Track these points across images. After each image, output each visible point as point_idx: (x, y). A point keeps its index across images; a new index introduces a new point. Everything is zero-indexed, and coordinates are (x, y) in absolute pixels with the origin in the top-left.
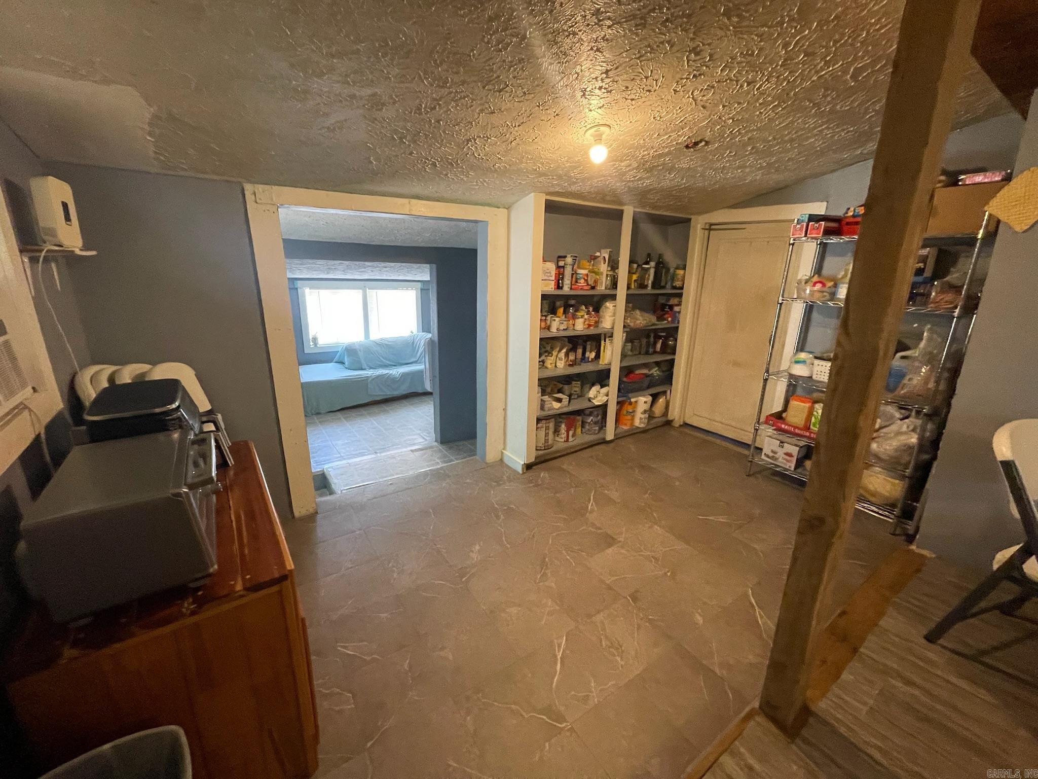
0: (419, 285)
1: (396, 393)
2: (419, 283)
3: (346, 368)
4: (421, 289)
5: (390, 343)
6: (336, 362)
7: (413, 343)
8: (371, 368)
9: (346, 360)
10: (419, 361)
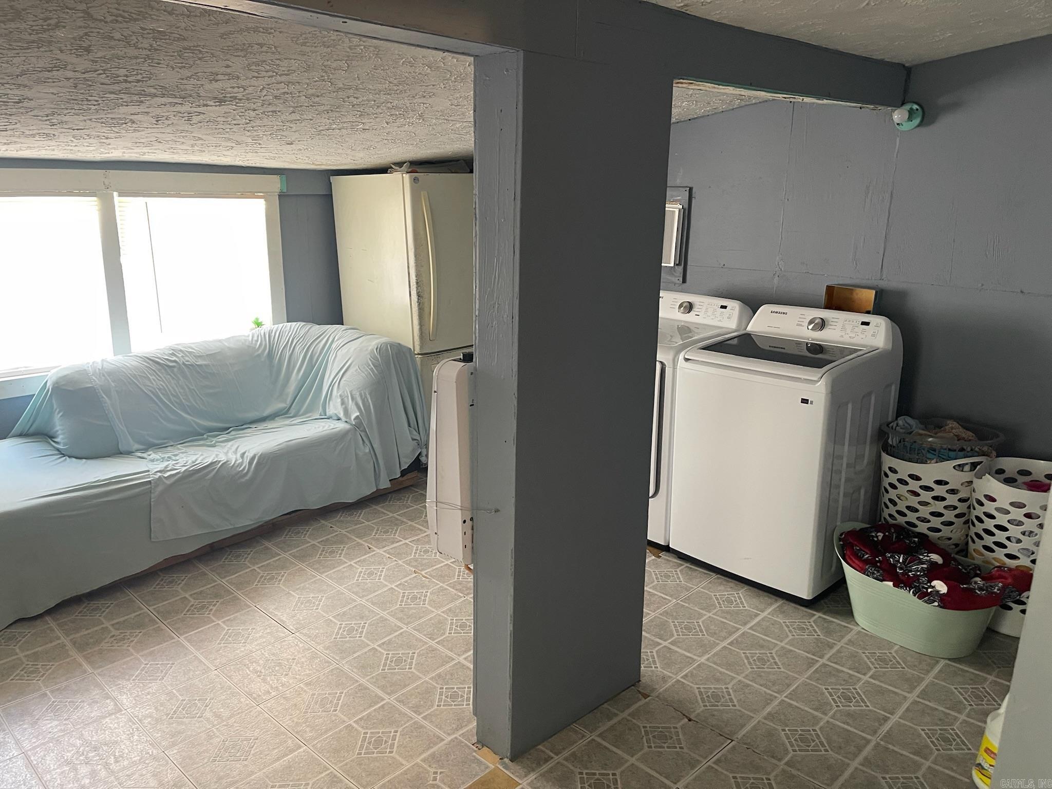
0: (275, 184)
1: (247, 521)
2: (276, 178)
3: (62, 454)
4: (281, 196)
5: (200, 362)
6: (21, 435)
7: (270, 355)
8: (149, 446)
9: (60, 427)
10: (292, 411)
